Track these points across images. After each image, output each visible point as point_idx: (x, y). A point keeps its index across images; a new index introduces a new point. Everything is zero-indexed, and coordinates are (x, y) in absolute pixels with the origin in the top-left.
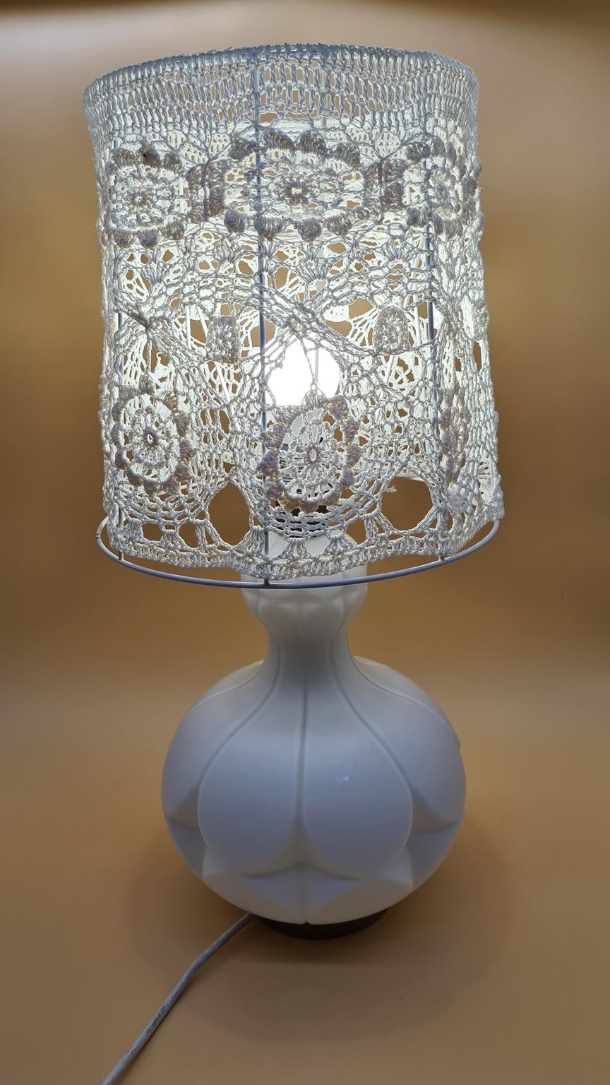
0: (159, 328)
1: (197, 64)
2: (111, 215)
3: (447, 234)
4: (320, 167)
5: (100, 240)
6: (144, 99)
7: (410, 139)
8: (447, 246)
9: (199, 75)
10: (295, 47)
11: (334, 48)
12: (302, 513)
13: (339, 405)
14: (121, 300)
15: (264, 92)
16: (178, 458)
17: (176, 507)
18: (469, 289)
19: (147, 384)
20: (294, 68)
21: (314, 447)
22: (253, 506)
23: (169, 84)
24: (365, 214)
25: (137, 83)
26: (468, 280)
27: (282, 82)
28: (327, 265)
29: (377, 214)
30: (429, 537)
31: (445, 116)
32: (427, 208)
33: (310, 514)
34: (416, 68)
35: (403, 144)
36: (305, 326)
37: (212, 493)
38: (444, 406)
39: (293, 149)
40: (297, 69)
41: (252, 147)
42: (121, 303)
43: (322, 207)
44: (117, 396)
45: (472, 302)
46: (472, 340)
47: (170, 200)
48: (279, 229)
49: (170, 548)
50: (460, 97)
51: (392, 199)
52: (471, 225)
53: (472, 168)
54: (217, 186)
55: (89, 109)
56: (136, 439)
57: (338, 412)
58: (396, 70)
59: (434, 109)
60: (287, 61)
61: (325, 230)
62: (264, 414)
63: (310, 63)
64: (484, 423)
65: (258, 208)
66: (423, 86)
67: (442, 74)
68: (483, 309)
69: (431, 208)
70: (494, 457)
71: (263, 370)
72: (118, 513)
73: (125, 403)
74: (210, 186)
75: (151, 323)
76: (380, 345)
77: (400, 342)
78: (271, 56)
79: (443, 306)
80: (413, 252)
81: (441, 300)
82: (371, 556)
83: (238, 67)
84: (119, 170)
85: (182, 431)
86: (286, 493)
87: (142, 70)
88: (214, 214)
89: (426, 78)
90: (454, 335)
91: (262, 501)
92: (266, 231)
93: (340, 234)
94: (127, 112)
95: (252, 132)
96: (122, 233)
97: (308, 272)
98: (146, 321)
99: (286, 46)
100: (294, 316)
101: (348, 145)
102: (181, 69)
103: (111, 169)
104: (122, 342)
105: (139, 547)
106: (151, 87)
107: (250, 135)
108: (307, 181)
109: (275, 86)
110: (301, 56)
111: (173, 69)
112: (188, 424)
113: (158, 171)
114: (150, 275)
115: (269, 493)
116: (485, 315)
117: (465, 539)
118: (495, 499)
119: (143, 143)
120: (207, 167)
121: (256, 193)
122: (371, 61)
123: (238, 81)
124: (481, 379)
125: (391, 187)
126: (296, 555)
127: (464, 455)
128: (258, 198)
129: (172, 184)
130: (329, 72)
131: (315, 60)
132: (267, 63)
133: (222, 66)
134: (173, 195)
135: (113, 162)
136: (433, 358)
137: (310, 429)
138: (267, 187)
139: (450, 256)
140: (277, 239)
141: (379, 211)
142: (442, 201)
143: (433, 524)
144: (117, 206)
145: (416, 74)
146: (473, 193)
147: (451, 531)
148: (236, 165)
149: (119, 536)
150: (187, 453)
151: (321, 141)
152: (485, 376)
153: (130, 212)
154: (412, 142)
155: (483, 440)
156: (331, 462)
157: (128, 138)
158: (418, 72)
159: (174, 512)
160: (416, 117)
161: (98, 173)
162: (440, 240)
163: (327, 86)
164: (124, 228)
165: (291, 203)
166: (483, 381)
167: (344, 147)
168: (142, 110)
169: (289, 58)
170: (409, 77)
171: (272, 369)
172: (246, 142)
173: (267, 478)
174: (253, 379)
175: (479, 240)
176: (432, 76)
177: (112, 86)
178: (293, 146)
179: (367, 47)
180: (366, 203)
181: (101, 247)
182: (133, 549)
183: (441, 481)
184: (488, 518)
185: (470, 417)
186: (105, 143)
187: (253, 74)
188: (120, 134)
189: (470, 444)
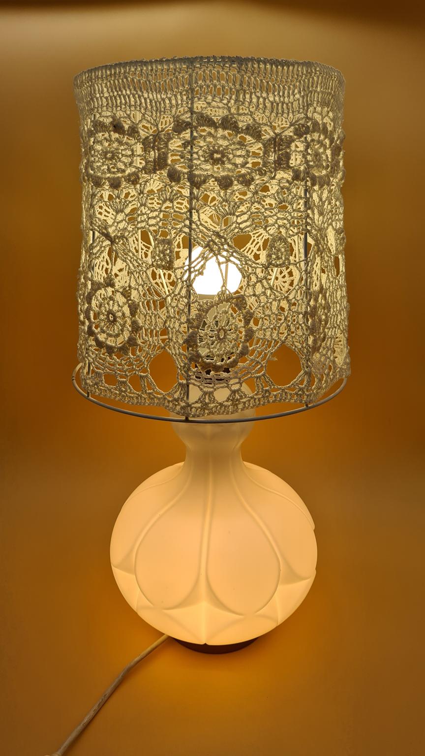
0: (120, 243)
1: (152, 67)
2: (89, 164)
3: (319, 185)
4: (234, 140)
5: (82, 178)
6: (116, 89)
7: (297, 121)
8: (319, 193)
9: (154, 75)
10: (220, 58)
11: (247, 60)
12: (212, 372)
13: (241, 301)
14: (95, 222)
15: (198, 88)
16: (130, 332)
17: (127, 364)
18: (333, 221)
19: (110, 281)
20: (218, 72)
21: (222, 328)
22: (180, 367)
23: (133, 80)
24: (263, 172)
25: (111, 77)
26: (333, 215)
27: (210, 82)
28: (236, 206)
29: (272, 173)
30: (299, 391)
31: (321, 105)
32: (306, 169)
33: (218, 373)
34: (302, 73)
35: (291, 125)
36: (219, 248)
37: (152, 356)
38: (312, 303)
39: (216, 128)
40: (221, 73)
41: (188, 125)
42: (95, 225)
43: (234, 167)
44: (90, 287)
45: (335, 229)
46: (334, 256)
47: (130, 157)
48: (204, 182)
49: (122, 391)
50: (332, 92)
51: (283, 163)
52: (336, 177)
53: (338, 138)
54: (163, 150)
55: (78, 90)
56: (102, 317)
57: (240, 305)
58: (289, 75)
59: (314, 100)
60: (214, 67)
61: (236, 182)
62: (189, 306)
63: (230, 70)
64: (340, 312)
65: (190, 167)
66: (307, 85)
67: (320, 77)
68: (342, 235)
69: (309, 168)
70: (346, 334)
71: (190, 276)
72: (88, 365)
73: (95, 293)
74: (159, 150)
75: (115, 239)
76: (271, 261)
77: (283, 258)
78: (203, 64)
79: (314, 235)
80: (295, 198)
81: (313, 231)
82: (258, 403)
83: (180, 70)
84: (97, 135)
85: (133, 313)
86: (202, 359)
87: (115, 69)
88: (160, 169)
89: (309, 80)
90: (322, 254)
91: (185, 364)
92: (196, 183)
93: (246, 185)
94: (103, 96)
95: (189, 115)
96: (97, 177)
97: (223, 210)
98: (111, 238)
99: (214, 57)
100: (212, 240)
101: (254, 125)
102: (141, 70)
103: (91, 134)
104: (95, 251)
105: (101, 389)
106: (120, 81)
107: (186, 117)
108: (224, 149)
109: (205, 85)
110: (224, 65)
111: (136, 69)
112: (138, 309)
113: (124, 137)
114: (115, 207)
115: (191, 360)
116: (343, 238)
117: (323, 391)
118: (345, 363)
119: (114, 117)
120: (157, 136)
121: (189, 157)
122: (271, 69)
123: (180, 80)
124: (339, 282)
125: (282, 154)
126: (207, 401)
127: (325, 335)
128: (191, 160)
129: (132, 147)
130: (242, 76)
131: (233, 67)
132: (200, 69)
133: (169, 69)
134: (133, 154)
135: (93, 129)
136: (306, 270)
137: (220, 317)
138: (197, 153)
139: (321, 199)
140: (203, 188)
141: (273, 170)
142: (317, 163)
143: (302, 382)
144: (94, 159)
145: (302, 78)
146: (339, 155)
147: (313, 387)
148: (176, 137)
149: (88, 381)
150: (136, 328)
151: (236, 122)
152: (342, 280)
153: (103, 164)
154: (298, 123)
155: (338, 323)
156: (233, 339)
157: (104, 114)
158: (304, 76)
159: (126, 367)
160: (301, 107)
161: (82, 133)
162: (314, 190)
163: (241, 85)
164: (99, 174)
165: (213, 164)
166: (340, 283)
167: (251, 127)
168: (113, 96)
169: (216, 65)
170: (297, 80)
171: (196, 276)
172: (184, 122)
173: (190, 349)
174: (183, 282)
175: (341, 186)
176: (313, 79)
177: (94, 78)
178: (216, 125)
179: (269, 59)
180: (265, 164)
181: (82, 183)
182: (97, 390)
183: (308, 354)
184: (340, 376)
185: (330, 308)
186: (87, 115)
187: (191, 76)
188: (98, 110)
189: (329, 326)
